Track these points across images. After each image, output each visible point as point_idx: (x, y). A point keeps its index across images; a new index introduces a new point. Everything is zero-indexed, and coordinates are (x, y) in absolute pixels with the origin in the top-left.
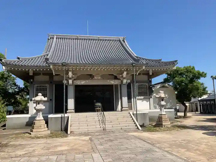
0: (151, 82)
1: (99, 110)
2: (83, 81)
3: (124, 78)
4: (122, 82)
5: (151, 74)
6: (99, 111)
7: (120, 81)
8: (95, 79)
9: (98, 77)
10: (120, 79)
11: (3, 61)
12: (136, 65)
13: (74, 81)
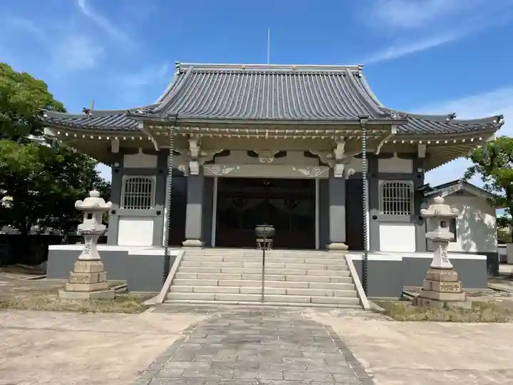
0: (421, 177)
1: (267, 244)
2: (227, 167)
3: (339, 162)
4: (332, 171)
5: (421, 154)
6: (267, 246)
7: (327, 169)
8: (261, 163)
9: (267, 157)
10: (326, 165)
11: (45, 116)
12: (369, 123)
13: (207, 167)
